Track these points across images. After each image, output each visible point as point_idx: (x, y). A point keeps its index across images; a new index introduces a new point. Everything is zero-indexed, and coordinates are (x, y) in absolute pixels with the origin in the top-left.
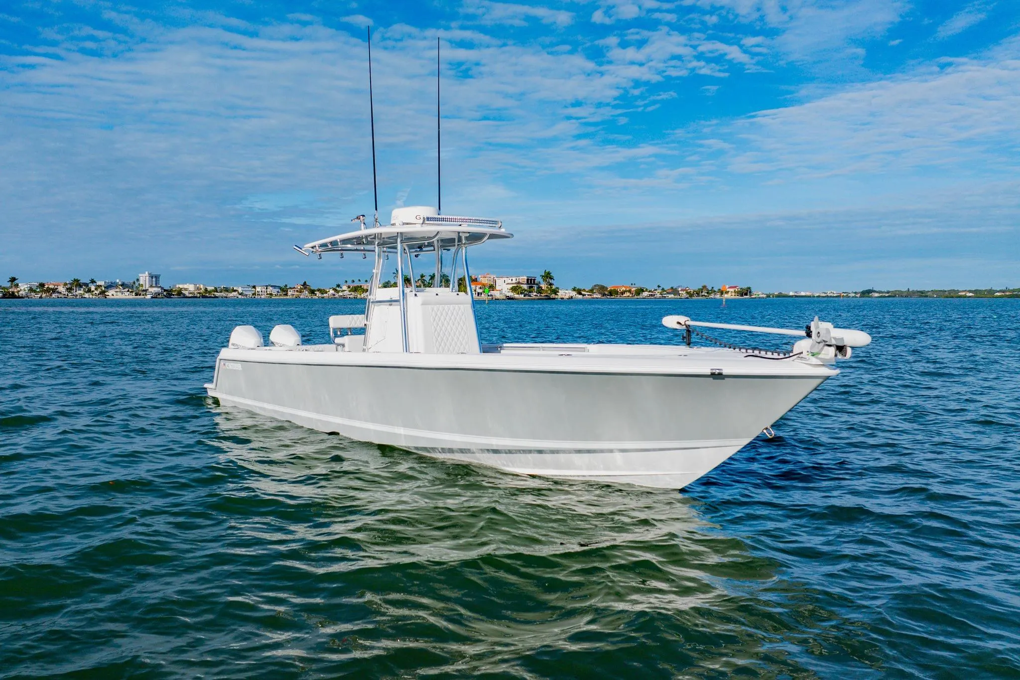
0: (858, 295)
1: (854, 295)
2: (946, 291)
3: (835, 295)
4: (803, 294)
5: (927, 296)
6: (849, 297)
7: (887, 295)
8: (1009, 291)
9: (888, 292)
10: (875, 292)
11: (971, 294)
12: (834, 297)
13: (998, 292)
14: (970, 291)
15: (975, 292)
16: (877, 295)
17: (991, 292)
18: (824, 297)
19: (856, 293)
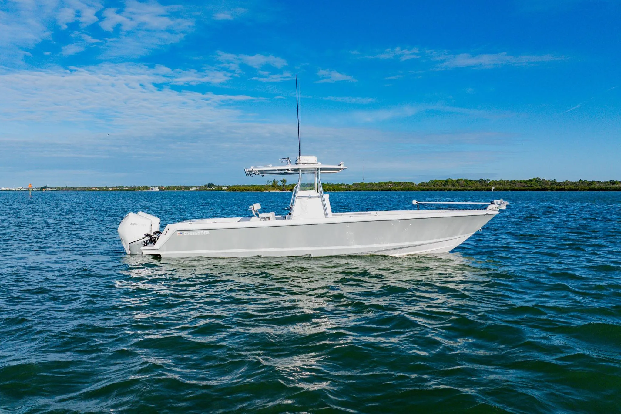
0: (39, 190)
1: (36, 189)
2: (85, 187)
3: (25, 189)
4: (3, 189)
5: (76, 190)
6: (34, 190)
7: (55, 189)
8: (115, 187)
9: (55, 188)
10: (48, 188)
11: (98, 189)
12: (24, 190)
13: (110, 188)
14: (97, 188)
15: (99, 188)
16: (49, 189)
17: (107, 188)
18: (18, 190)
19: (37, 188)
